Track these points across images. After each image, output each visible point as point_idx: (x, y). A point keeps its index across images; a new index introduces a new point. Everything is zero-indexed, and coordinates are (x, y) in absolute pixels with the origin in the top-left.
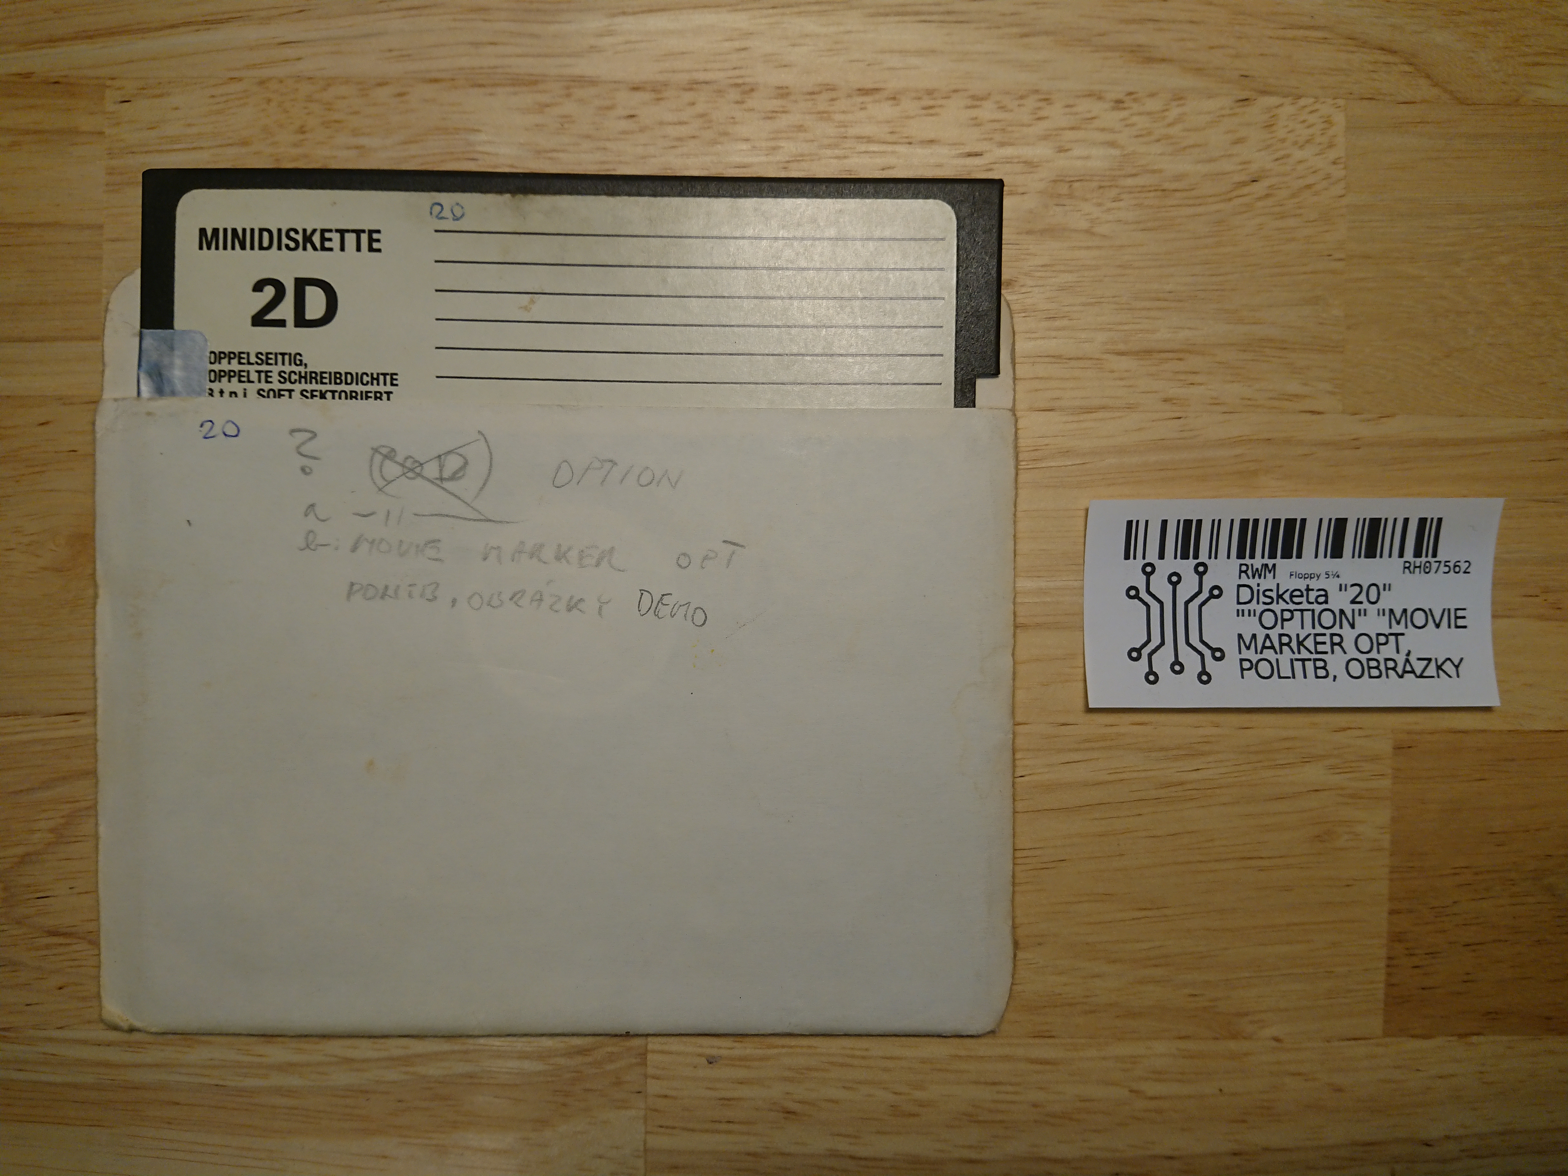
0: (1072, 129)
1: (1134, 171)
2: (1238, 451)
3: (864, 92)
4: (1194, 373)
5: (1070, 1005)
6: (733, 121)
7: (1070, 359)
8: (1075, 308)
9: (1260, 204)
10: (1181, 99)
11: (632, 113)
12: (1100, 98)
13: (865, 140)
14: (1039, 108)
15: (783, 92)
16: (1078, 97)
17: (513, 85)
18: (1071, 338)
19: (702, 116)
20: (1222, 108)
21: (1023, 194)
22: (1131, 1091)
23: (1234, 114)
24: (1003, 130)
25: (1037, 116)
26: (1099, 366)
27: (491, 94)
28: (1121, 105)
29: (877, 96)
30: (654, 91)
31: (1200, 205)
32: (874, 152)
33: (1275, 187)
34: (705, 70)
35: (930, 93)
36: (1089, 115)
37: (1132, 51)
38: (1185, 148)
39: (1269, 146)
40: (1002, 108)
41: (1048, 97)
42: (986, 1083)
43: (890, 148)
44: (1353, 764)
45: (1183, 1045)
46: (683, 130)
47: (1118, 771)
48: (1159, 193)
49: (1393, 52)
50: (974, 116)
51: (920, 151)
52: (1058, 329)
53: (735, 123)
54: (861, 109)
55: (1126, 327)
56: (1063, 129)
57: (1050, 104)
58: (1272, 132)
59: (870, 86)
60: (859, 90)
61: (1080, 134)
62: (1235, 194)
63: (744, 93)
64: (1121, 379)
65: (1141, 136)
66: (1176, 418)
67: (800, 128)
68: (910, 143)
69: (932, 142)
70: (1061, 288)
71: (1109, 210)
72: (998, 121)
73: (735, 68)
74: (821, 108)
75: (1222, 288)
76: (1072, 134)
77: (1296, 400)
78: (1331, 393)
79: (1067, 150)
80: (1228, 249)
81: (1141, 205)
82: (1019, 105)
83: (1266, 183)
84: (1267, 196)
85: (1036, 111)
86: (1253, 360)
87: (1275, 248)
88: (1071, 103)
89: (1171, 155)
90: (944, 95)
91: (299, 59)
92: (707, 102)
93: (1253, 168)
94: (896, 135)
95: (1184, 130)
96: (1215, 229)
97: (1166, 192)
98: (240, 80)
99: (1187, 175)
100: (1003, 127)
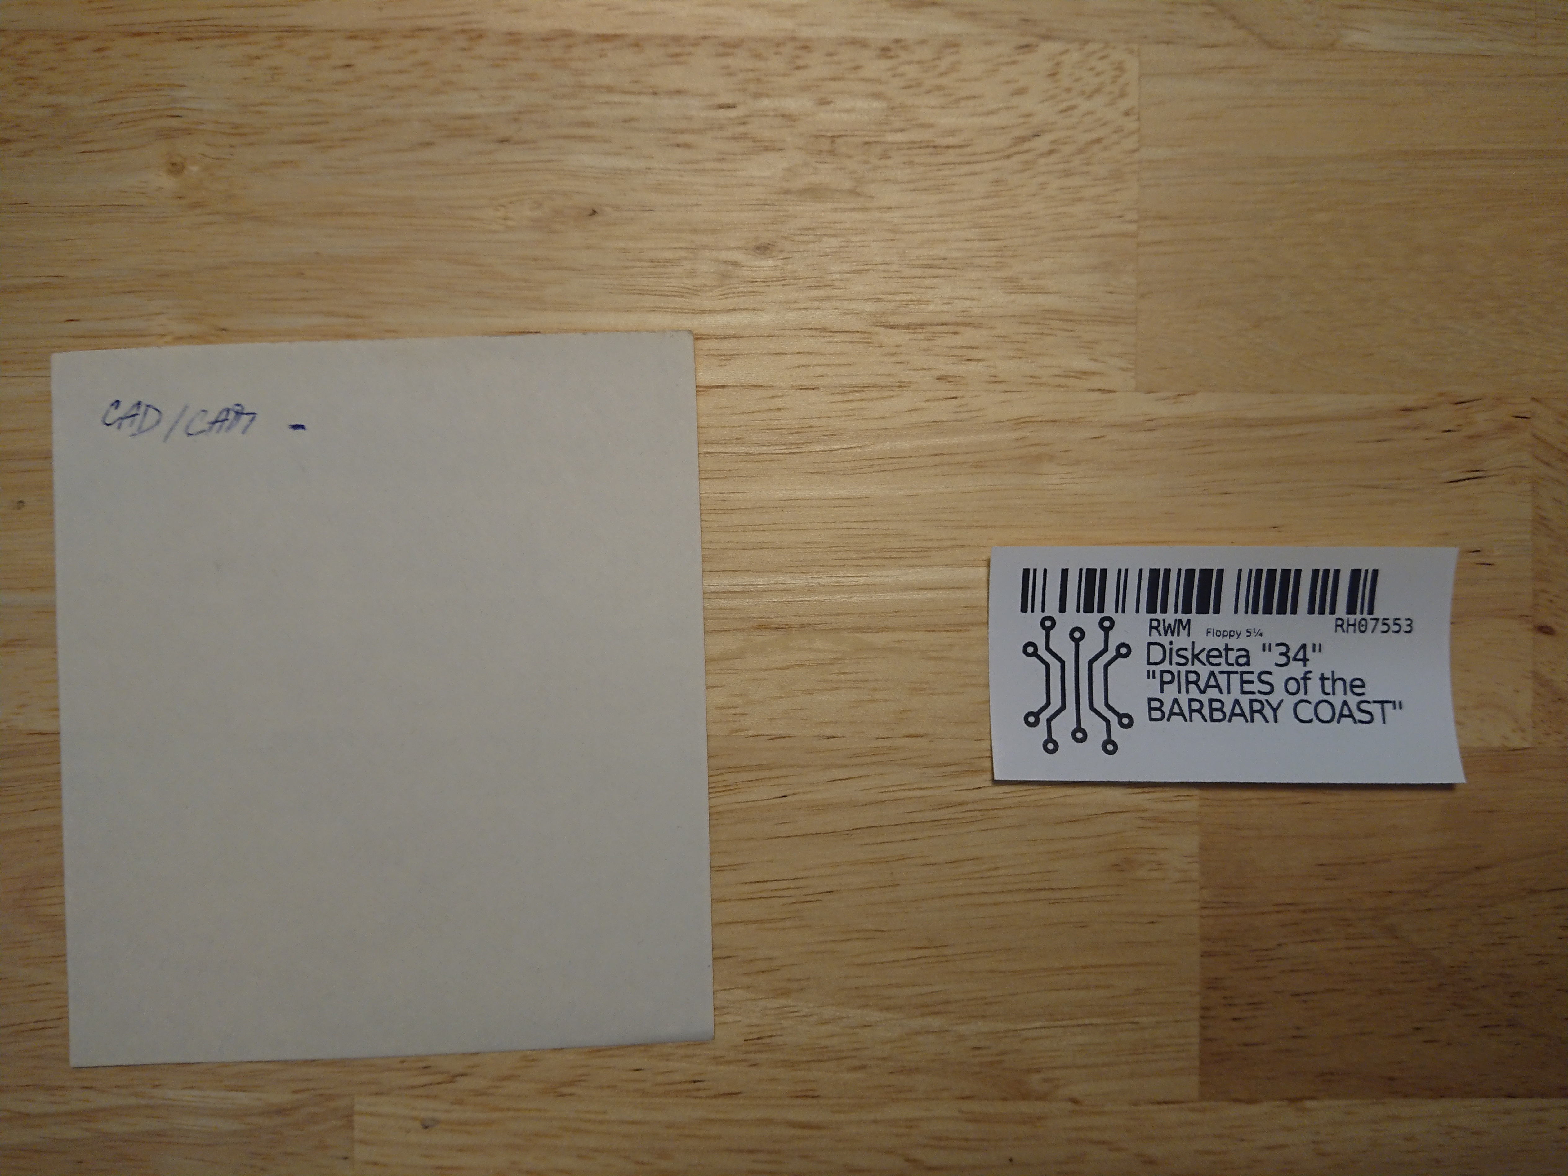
0: (834, 79)
1: (902, 126)
2: (1022, 433)
3: (603, 38)
4: (971, 348)
6: (458, 68)
7: (834, 332)
8: (841, 276)
9: (1044, 161)
10: (954, 46)
11: (348, 62)
12: (865, 46)
13: (605, 90)
15: (514, 38)
16: (842, 44)
17: (223, 37)
18: (836, 309)
19: (424, 64)
20: (1000, 56)
21: (780, 150)
23: (1014, 62)
24: (758, 80)
25: (795, 65)
26: (867, 340)
27: (197, 48)
28: (887, 54)
29: (618, 43)
30: (371, 39)
31: (975, 163)
32: (615, 103)
33: (1059, 142)
34: (429, 16)
35: (677, 39)
36: (853, 65)
38: (960, 99)
39: (1052, 97)
40: (758, 56)
41: (807, 44)
43: (632, 98)
45: (967, 1106)
46: (403, 80)
47: (891, 789)
48: (931, 150)
50: (726, 64)
51: (664, 101)
52: (822, 299)
53: (461, 71)
54: (600, 56)
55: (896, 297)
56: (823, 80)
57: (809, 52)
58: (1056, 82)
59: (612, 33)
60: (599, 36)
61: (842, 85)
62: (1016, 149)
63: (472, 39)
64: (891, 355)
65: (910, 87)
66: (950, 398)
67: (533, 77)
68: (655, 94)
69: (679, 92)
70: (825, 254)
71: (876, 167)
72: (753, 70)
73: (462, 14)
74: (556, 55)
75: (1000, 254)
76: (834, 85)
77: (1083, 377)
78: (1123, 369)
79: (829, 103)
80: (1007, 211)
81: (911, 163)
82: (776, 54)
83: (1050, 137)
84: (1051, 152)
85: (795, 60)
86: (1035, 333)
87: (1060, 210)
88: (833, 51)
89: (943, 107)
90: (692, 43)
92: (430, 50)
93: (1035, 121)
94: (639, 85)
95: (958, 81)
96: (993, 189)
97: (939, 149)
99: (961, 130)
100: (758, 77)
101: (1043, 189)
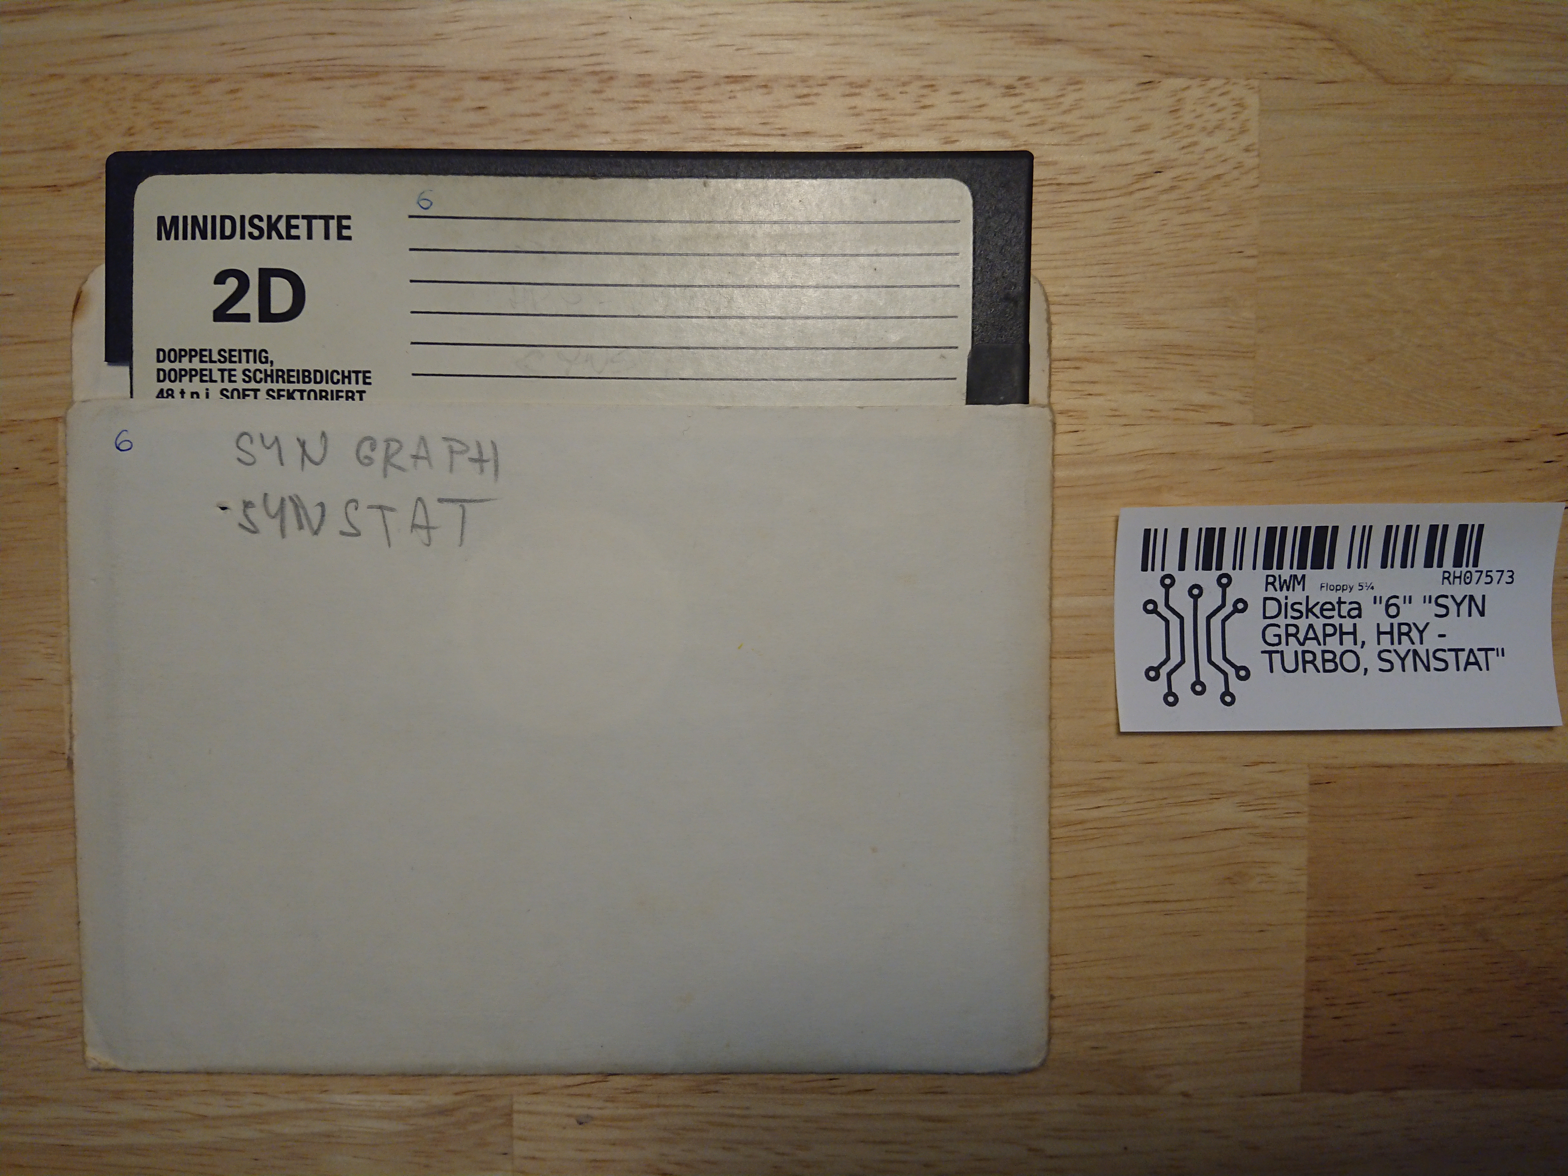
0: (960, 118)
2: (1141, 466)
3: (732, 79)
4: (1092, 382)
6: (590, 112)
9: (1164, 197)
10: (1077, 83)
11: (481, 104)
12: (989, 84)
13: (734, 132)
14: (923, 96)
15: (644, 80)
16: (966, 82)
17: (353, 77)
19: (556, 107)
20: (1123, 93)
22: (1030, 1150)
23: (1137, 99)
24: (885, 120)
25: (921, 104)
27: (329, 88)
28: (1012, 91)
29: (747, 85)
30: (503, 80)
31: (1098, 199)
33: (1181, 178)
34: (560, 57)
35: (804, 79)
36: (978, 103)
37: (1024, 31)
38: (1081, 138)
39: (1174, 134)
40: (884, 96)
41: (934, 83)
42: (874, 1142)
43: (762, 140)
44: (1266, 801)
45: (1085, 1100)
46: (537, 124)
48: (1054, 188)
49: (1312, 27)
50: (853, 105)
51: (794, 143)
53: (593, 115)
54: (730, 98)
56: (948, 118)
57: (934, 91)
58: (1177, 118)
59: (739, 73)
60: (727, 77)
61: (967, 124)
62: (1138, 186)
63: (601, 81)
65: (1034, 124)
66: (1073, 432)
67: (664, 119)
68: (783, 135)
69: (806, 133)
72: (879, 110)
73: (592, 55)
74: (687, 98)
75: (1123, 290)
76: (959, 124)
77: (1202, 410)
78: (1241, 403)
79: (954, 142)
80: (1130, 248)
82: (901, 93)
83: (1171, 174)
84: (1172, 188)
85: (921, 99)
86: (1156, 368)
87: (1180, 246)
88: (958, 90)
89: (1067, 145)
90: (820, 83)
91: (125, 54)
92: (561, 92)
93: (1157, 157)
94: (768, 127)
95: (1081, 118)
96: (1116, 225)
97: (1062, 187)
98: (62, 76)
99: (1084, 167)
100: (884, 117)
101: (1164, 225)
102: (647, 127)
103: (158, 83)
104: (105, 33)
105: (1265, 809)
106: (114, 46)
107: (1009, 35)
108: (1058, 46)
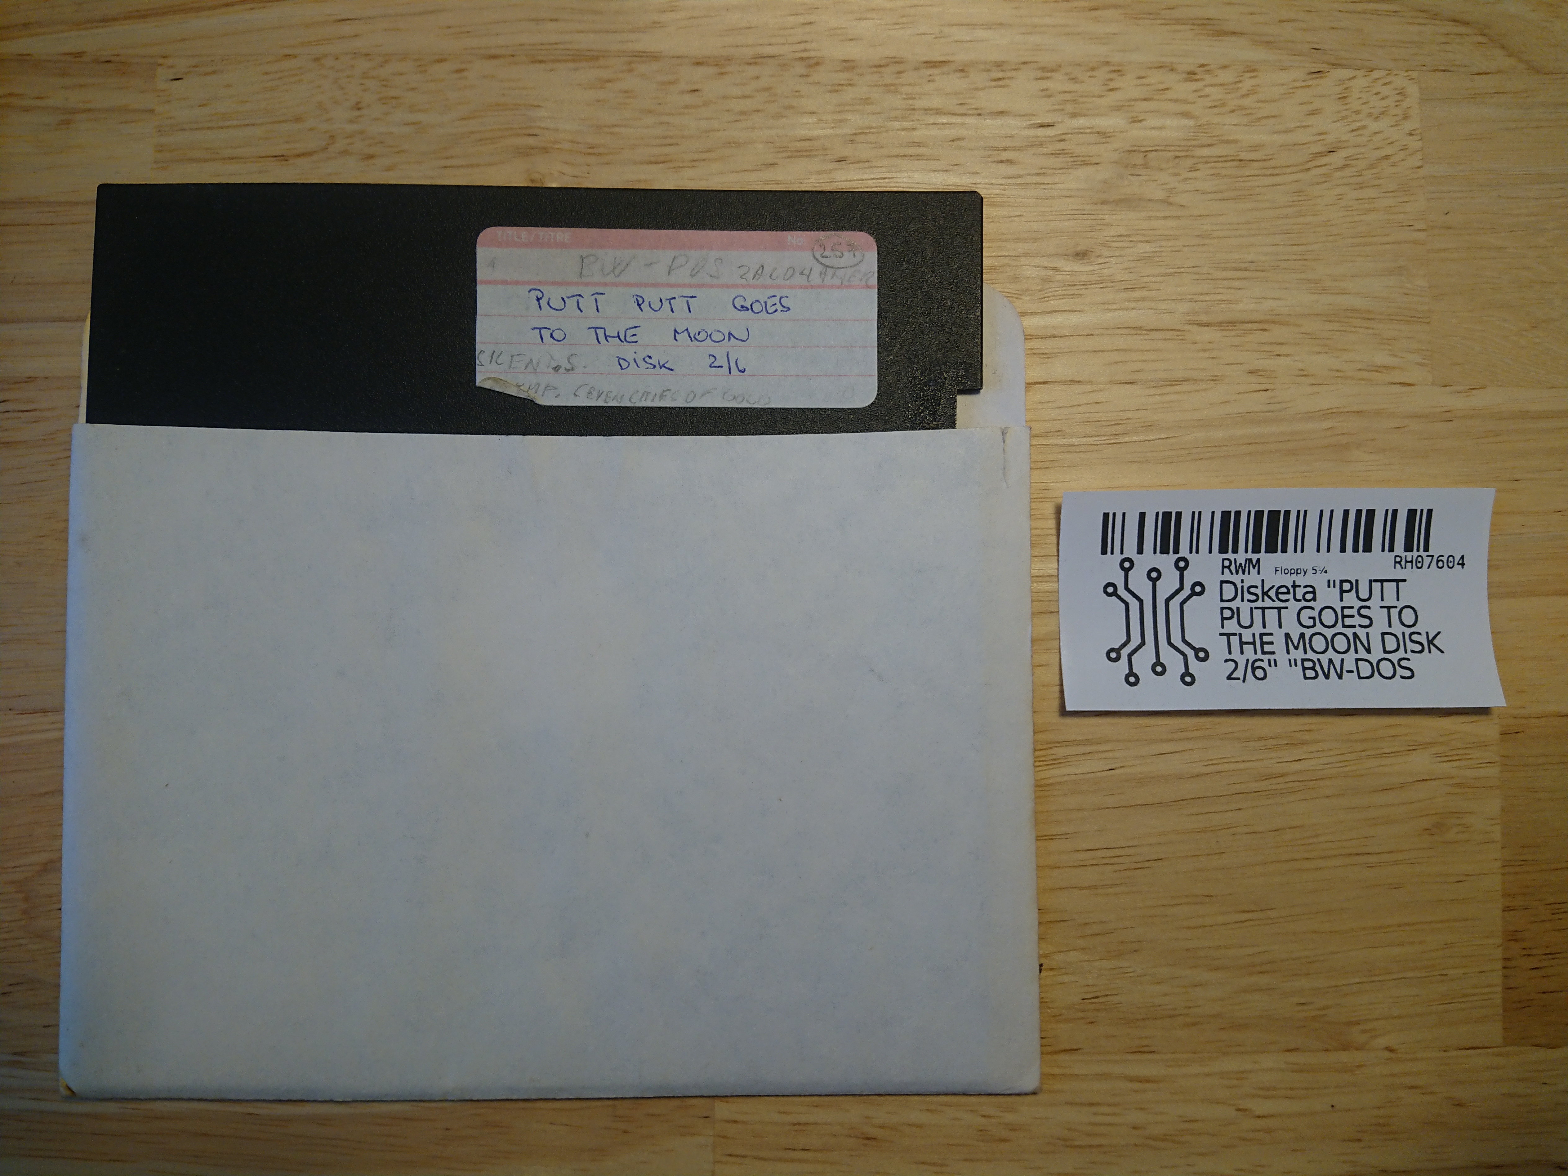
0: (1145, 100)
1: (1209, 142)
2: (1328, 424)
3: (931, 64)
4: (1280, 343)
5: (1170, 1017)
6: (798, 94)
7: (1150, 330)
8: (1154, 279)
9: (1339, 174)
10: (1253, 71)
11: (695, 87)
12: (1172, 70)
13: (933, 112)
14: (1111, 80)
15: (849, 65)
16: (1150, 68)
17: (574, 61)
18: (1151, 309)
19: (766, 89)
20: (1295, 81)
21: (1097, 164)
22: (1239, 1110)
23: (1308, 86)
24: (1074, 101)
25: (1109, 88)
26: (1180, 337)
27: (551, 70)
28: (1194, 77)
29: (945, 69)
30: (716, 65)
31: (1277, 175)
32: (943, 124)
33: (1352, 158)
34: (770, 45)
35: (999, 65)
36: (1162, 87)
37: (1202, 25)
38: (1260, 118)
39: (1344, 117)
40: (1074, 80)
41: (1120, 68)
42: (1082, 1104)
43: (959, 120)
44: (1461, 752)
45: (1293, 1058)
46: (748, 104)
47: (1214, 762)
48: (1236, 163)
49: (1466, 23)
50: (1045, 87)
51: (989, 122)
52: (1138, 300)
53: (802, 96)
54: (929, 81)
55: (1208, 298)
56: (1136, 100)
57: (1122, 75)
58: (1346, 104)
59: (939, 59)
60: (927, 62)
61: (1152, 105)
62: (1311, 164)
63: (810, 66)
64: (1204, 350)
65: (1215, 107)
66: (1262, 391)
67: (866, 101)
68: (980, 115)
69: (1002, 113)
70: (1139, 258)
71: (1186, 179)
72: (1069, 92)
73: (800, 43)
74: (889, 81)
75: (1305, 257)
76: (1145, 105)
77: (1385, 371)
78: (1419, 364)
79: (1140, 121)
80: (1310, 219)
81: (1219, 175)
82: (1090, 77)
83: (1343, 154)
84: (1345, 166)
85: (1108, 82)
86: (1339, 331)
87: (1357, 218)
88: (1143, 74)
89: (1246, 125)
90: (1014, 67)
91: (355, 36)
92: (771, 76)
93: (1330, 138)
94: (965, 107)
95: (1258, 102)
96: (1295, 198)
97: (1243, 162)
98: (295, 56)
99: (1263, 145)
100: (1074, 99)
101: (1340, 199)
102: (849, 108)
103: (386, 62)
104: (339, 17)
105: (1459, 760)
106: (346, 29)
107: (1188, 27)
108: (1234, 38)
